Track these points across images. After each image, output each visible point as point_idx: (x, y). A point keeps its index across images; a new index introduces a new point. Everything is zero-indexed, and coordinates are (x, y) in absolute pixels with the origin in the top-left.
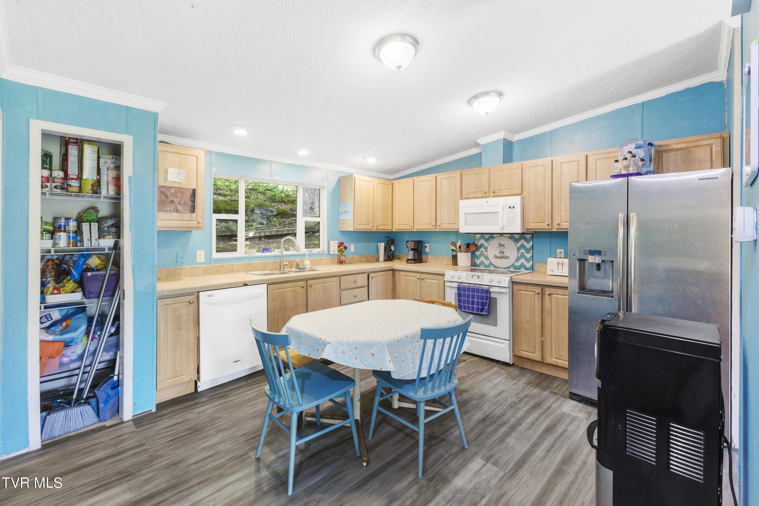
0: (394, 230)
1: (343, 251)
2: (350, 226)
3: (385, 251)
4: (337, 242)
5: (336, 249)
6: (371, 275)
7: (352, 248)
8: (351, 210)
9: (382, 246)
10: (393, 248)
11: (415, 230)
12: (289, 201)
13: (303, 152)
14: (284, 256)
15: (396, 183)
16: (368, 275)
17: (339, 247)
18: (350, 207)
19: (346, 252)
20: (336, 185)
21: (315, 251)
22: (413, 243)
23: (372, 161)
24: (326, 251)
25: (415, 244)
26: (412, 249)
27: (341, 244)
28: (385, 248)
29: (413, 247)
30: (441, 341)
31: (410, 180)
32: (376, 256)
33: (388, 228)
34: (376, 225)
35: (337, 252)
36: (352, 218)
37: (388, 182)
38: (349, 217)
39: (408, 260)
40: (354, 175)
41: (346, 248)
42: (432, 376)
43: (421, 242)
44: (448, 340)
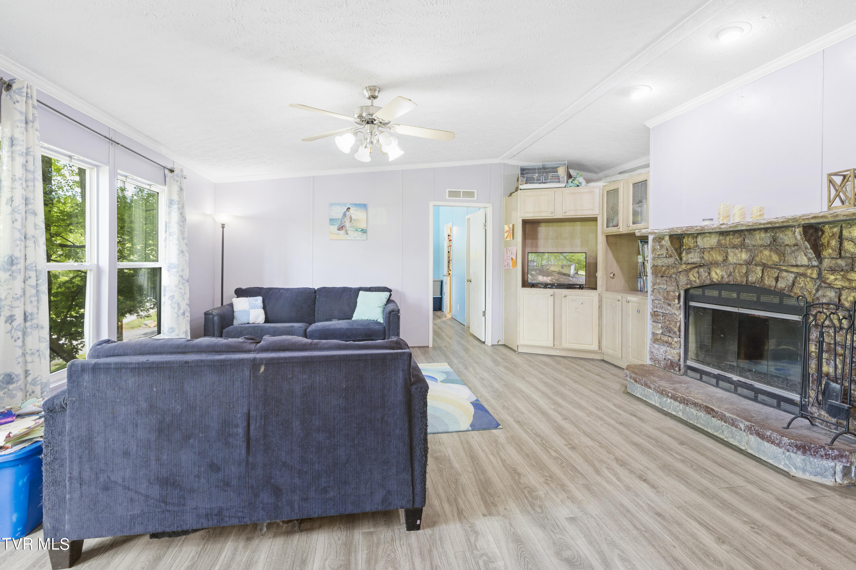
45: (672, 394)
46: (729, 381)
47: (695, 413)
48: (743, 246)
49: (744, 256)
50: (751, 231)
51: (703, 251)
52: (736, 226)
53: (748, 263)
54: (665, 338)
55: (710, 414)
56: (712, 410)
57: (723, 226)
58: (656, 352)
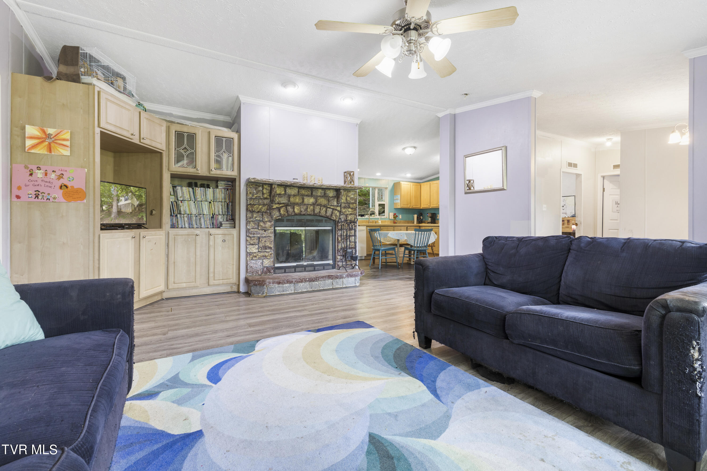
0: (421, 208)
1: (396, 218)
2: (399, 206)
3: (417, 219)
4: (393, 213)
5: (393, 216)
6: (408, 228)
7: (400, 217)
8: (399, 198)
9: (416, 216)
10: (422, 218)
11: (431, 208)
12: (362, 194)
13: (378, 174)
14: (370, 218)
15: (422, 184)
16: (407, 228)
17: (394, 216)
18: (399, 197)
19: (397, 218)
20: (393, 187)
21: (383, 217)
22: (430, 214)
23: (409, 175)
24: (388, 218)
25: (431, 214)
26: (430, 217)
27: (395, 214)
28: (417, 217)
29: (430, 216)
30: (426, 233)
31: (428, 183)
32: (413, 221)
33: (418, 207)
34: (412, 205)
35: (393, 218)
36: (400, 202)
37: (418, 184)
38: (399, 201)
39: (428, 222)
40: (401, 182)
41: (397, 216)
42: (425, 246)
43: (435, 214)
44: (428, 232)
45: (309, 279)
46: (302, 266)
47: (318, 283)
48: (312, 195)
49: (312, 200)
50: (317, 188)
51: (289, 196)
52: (321, 186)
53: (313, 204)
54: (262, 254)
55: (331, 278)
56: (332, 276)
57: (315, 185)
58: (254, 265)
